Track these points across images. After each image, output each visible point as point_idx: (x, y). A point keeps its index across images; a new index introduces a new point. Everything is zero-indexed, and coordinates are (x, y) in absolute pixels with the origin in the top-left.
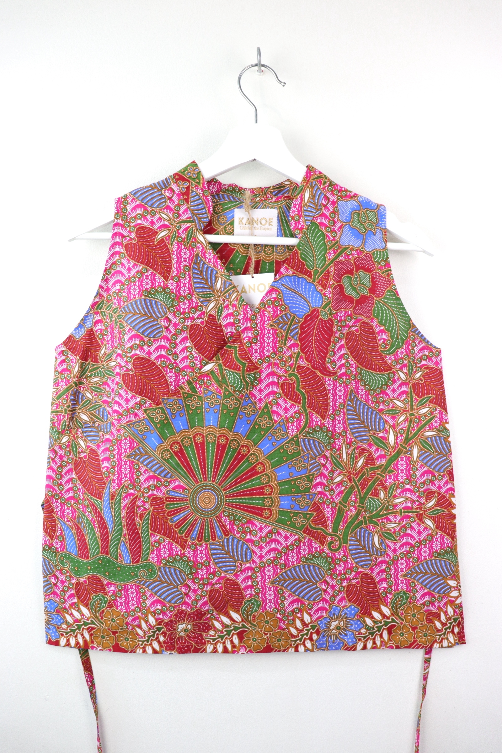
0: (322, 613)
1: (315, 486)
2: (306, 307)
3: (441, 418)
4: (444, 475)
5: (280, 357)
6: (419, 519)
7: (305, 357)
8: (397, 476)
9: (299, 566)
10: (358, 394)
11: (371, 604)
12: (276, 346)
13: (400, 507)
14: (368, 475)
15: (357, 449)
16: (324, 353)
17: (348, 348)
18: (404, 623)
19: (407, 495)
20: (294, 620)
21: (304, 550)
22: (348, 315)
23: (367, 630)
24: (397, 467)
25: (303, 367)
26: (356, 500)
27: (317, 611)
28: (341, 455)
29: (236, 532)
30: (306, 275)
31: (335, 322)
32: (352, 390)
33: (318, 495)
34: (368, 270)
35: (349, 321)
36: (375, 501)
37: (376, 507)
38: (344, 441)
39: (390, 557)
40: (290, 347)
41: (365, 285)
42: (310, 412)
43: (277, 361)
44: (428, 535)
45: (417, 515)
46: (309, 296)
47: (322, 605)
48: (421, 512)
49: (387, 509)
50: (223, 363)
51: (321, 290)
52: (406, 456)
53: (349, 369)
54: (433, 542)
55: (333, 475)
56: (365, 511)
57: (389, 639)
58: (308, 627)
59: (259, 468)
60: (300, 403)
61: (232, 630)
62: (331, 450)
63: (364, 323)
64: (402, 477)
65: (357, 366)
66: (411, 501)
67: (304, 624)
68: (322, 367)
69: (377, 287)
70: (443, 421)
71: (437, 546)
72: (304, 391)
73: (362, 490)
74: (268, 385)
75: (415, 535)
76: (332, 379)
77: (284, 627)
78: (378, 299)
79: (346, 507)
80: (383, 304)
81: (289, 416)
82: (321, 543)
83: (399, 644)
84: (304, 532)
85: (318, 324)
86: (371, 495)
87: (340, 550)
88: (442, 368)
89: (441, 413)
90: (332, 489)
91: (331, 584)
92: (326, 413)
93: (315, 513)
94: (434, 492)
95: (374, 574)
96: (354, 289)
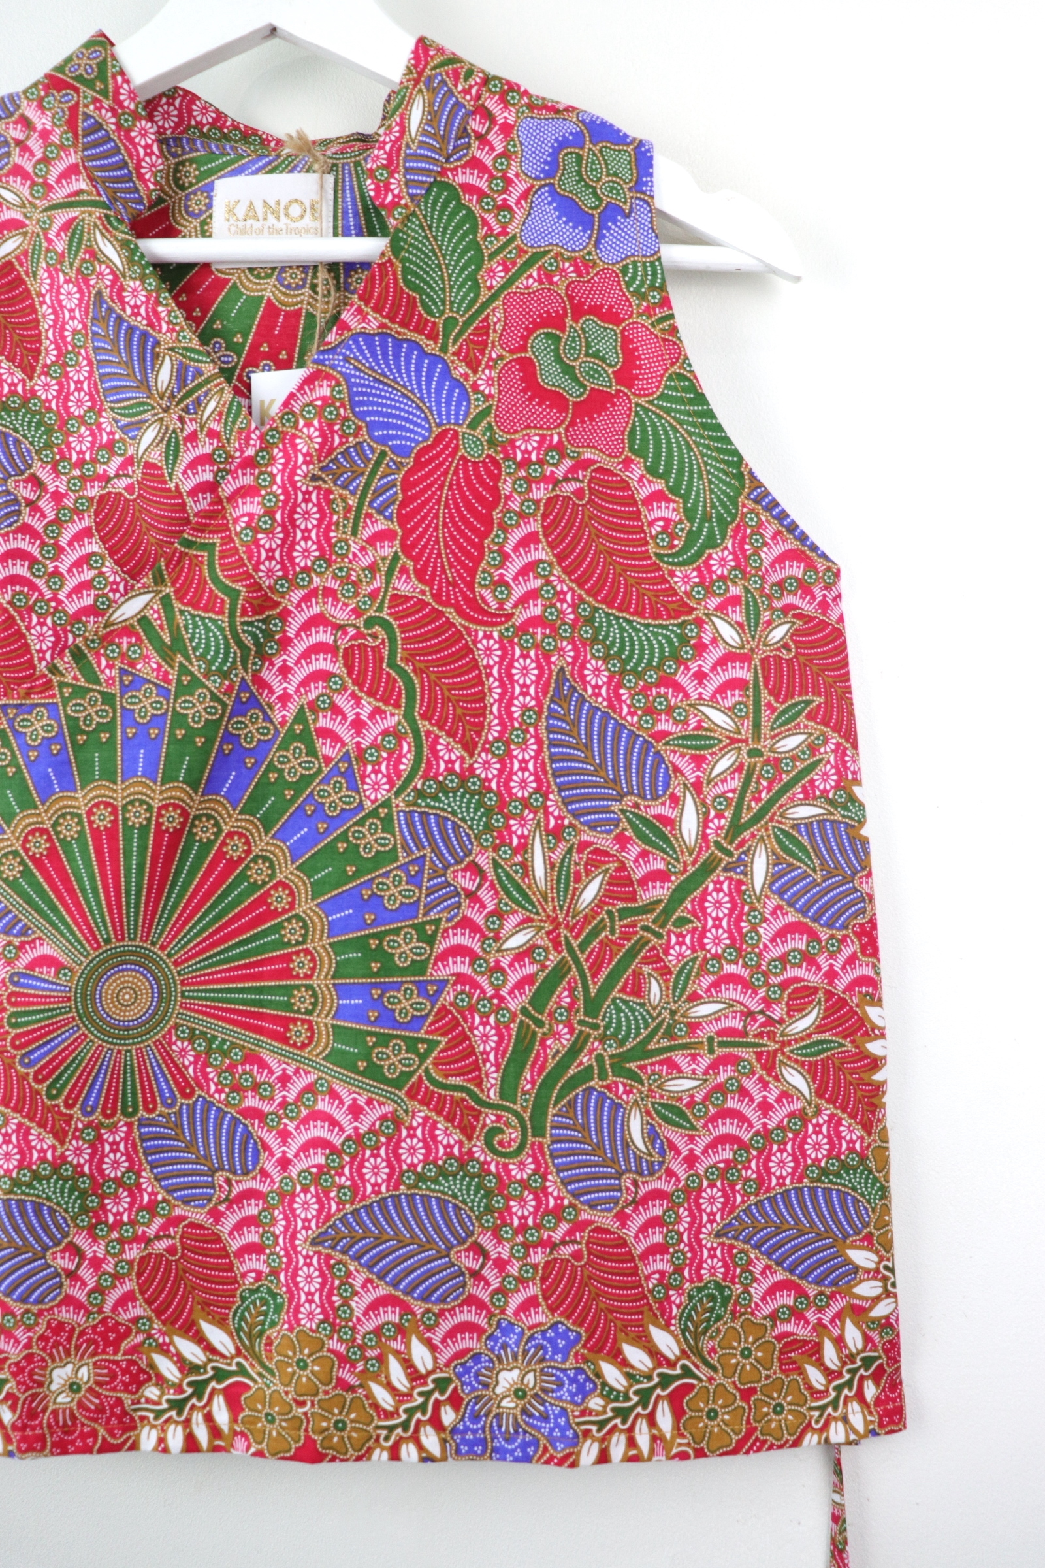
0: (467, 1342)
1: (443, 957)
2: (419, 425)
3: (841, 768)
4: (845, 937)
5: (341, 569)
6: (763, 1067)
7: (416, 571)
8: (703, 935)
9: (396, 1199)
10: (584, 682)
11: (619, 1324)
12: (328, 539)
13: (710, 1030)
14: (612, 932)
15: (580, 851)
16: (471, 560)
17: (550, 544)
18: (719, 1378)
19: (732, 993)
20: (381, 1359)
21: (412, 1150)
22: (551, 448)
23: (607, 1398)
24: (703, 909)
25: (407, 599)
26: (572, 1005)
27: (451, 1334)
28: (526, 868)
29: (213, 1088)
30: (421, 332)
31: (507, 467)
32: (562, 669)
33: (455, 983)
34: (612, 317)
35: (556, 465)
36: (633, 1011)
37: (638, 1028)
38: (538, 824)
39: (678, 1180)
40: (373, 540)
41: (603, 359)
42: (428, 733)
43: (333, 584)
44: (791, 1115)
45: (759, 1055)
46: (429, 393)
47: (467, 1315)
48: (773, 1046)
49: (670, 1034)
50: (176, 592)
51: (466, 376)
52: (730, 879)
53: (553, 605)
54: (806, 1136)
55: (501, 926)
56: (602, 1039)
57: (676, 1427)
58: (425, 1384)
59: (278, 901)
60: (397, 705)
61: (207, 1381)
62: (496, 849)
63: (601, 470)
64: (716, 941)
65: (580, 596)
66: (742, 1013)
67: (415, 1376)
68: (465, 597)
69: (640, 367)
70: (847, 778)
71: (817, 1148)
72: (409, 669)
73: (594, 976)
74: (306, 655)
75: (750, 1112)
76: (496, 635)
77: (352, 1380)
78: (642, 401)
79: (540, 1024)
80: (658, 415)
81: (365, 744)
82: (463, 1130)
83: (704, 1445)
84: (411, 1094)
85: (456, 473)
86: (623, 990)
87: (523, 1156)
88: (841, 619)
89: (840, 751)
90: (498, 968)
91: (494, 1255)
92: (479, 734)
93: (444, 1040)
94: (816, 990)
95: (630, 1232)
96: (568, 370)
